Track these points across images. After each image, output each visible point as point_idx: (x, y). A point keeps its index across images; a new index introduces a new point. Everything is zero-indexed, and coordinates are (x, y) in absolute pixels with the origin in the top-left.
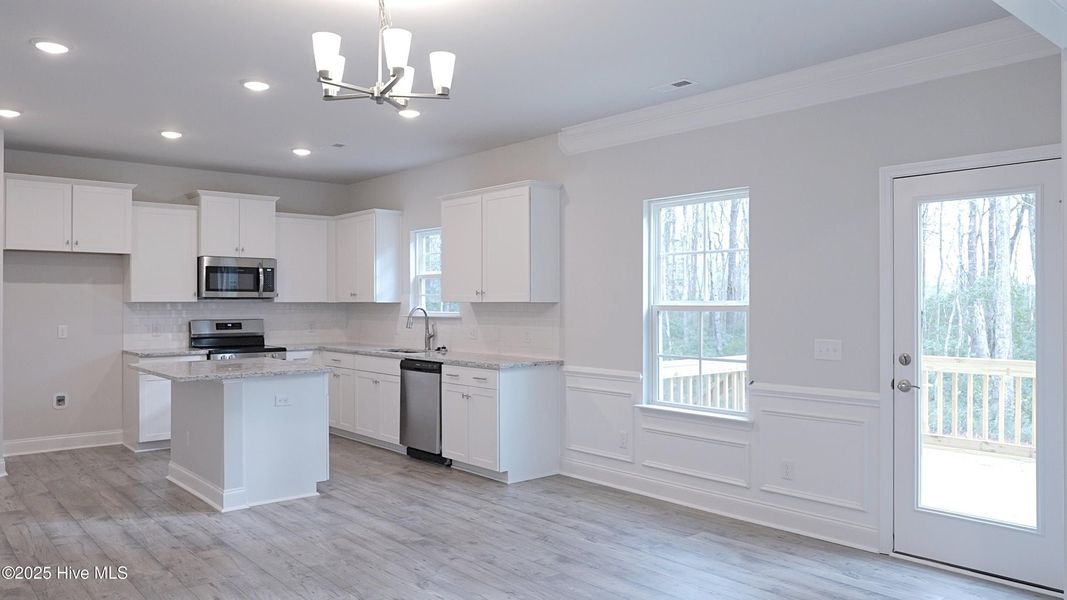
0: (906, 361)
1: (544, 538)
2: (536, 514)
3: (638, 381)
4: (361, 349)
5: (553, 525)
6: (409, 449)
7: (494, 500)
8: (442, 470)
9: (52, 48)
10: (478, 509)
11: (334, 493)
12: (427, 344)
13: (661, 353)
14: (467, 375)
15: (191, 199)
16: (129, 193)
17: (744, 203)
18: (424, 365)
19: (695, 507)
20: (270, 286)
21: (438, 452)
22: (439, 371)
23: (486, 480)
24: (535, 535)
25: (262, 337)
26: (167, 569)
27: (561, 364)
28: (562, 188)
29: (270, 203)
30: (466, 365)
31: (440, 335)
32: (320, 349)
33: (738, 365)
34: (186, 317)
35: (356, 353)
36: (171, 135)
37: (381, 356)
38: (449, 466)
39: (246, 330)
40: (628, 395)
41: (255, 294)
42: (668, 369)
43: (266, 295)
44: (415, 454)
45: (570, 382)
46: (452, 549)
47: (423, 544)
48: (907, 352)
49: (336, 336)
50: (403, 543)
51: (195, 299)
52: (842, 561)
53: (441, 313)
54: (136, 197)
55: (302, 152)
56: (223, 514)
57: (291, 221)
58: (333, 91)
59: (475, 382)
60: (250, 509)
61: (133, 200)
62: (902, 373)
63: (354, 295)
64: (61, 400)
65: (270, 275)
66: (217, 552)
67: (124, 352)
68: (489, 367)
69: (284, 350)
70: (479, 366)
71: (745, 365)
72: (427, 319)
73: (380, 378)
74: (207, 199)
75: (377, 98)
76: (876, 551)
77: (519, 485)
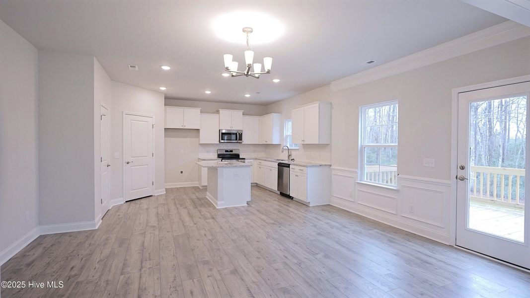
0: (463, 168)
1: (315, 226)
2: (316, 218)
3: (356, 173)
4: (267, 159)
5: (320, 222)
6: (280, 192)
7: (303, 211)
8: (290, 200)
9: (166, 68)
10: (296, 214)
11: (252, 205)
12: (289, 158)
13: (365, 162)
14: (297, 168)
15: (218, 112)
16: (199, 111)
17: (397, 105)
18: (285, 165)
19: (376, 219)
20: (241, 139)
21: (288, 194)
22: (289, 167)
23: (304, 205)
24: (312, 225)
25: (239, 155)
26: (195, 224)
27: (331, 166)
28: (331, 103)
29: (241, 112)
30: (297, 165)
31: (292, 155)
32: (256, 159)
33: (394, 168)
34: (217, 148)
35: (266, 160)
36: (208, 92)
37: (272, 162)
38: (292, 199)
39: (234, 152)
40: (353, 178)
41: (236, 141)
42: (368, 169)
43: (239, 141)
44: (282, 194)
45: (334, 172)
46: (282, 227)
47: (273, 224)
48: (463, 165)
49: (262, 155)
50: (267, 223)
51: (218, 143)
52: (431, 246)
53: (293, 148)
54: (202, 112)
55: (248, 96)
56: (217, 209)
57: (247, 118)
58: (234, 74)
59: (299, 171)
60: (225, 208)
61: (201, 112)
62: (461, 173)
63: (266, 142)
64: (182, 172)
65: (241, 135)
66: (211, 220)
67: (199, 159)
68: (304, 166)
69: (244, 159)
70: (300, 166)
71: (396, 168)
72: (288, 149)
73: (272, 168)
74: (221, 111)
75: (246, 75)
76: (448, 244)
77: (314, 207)
